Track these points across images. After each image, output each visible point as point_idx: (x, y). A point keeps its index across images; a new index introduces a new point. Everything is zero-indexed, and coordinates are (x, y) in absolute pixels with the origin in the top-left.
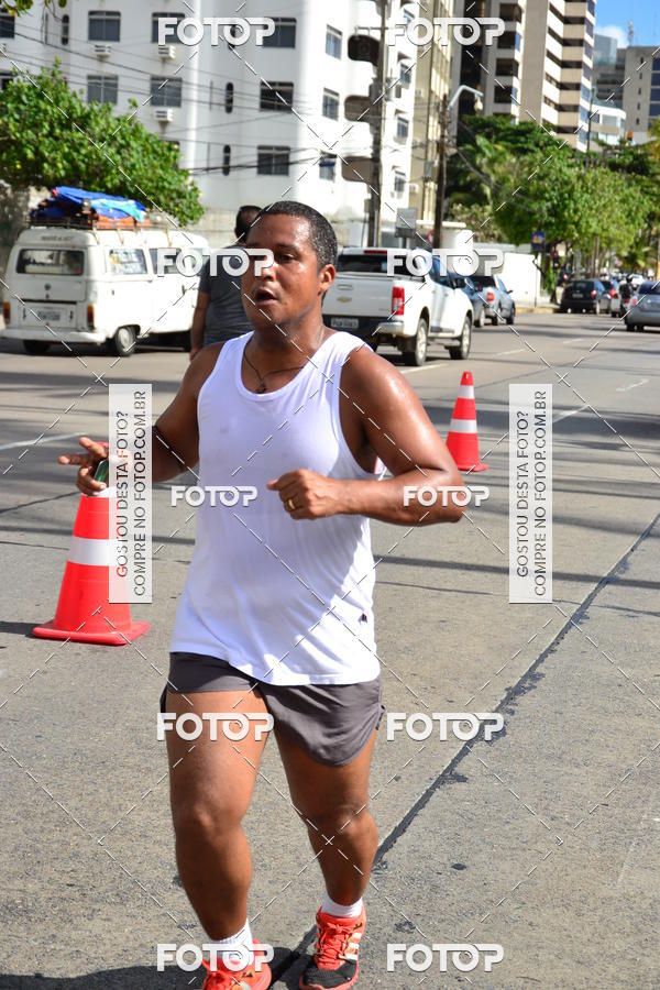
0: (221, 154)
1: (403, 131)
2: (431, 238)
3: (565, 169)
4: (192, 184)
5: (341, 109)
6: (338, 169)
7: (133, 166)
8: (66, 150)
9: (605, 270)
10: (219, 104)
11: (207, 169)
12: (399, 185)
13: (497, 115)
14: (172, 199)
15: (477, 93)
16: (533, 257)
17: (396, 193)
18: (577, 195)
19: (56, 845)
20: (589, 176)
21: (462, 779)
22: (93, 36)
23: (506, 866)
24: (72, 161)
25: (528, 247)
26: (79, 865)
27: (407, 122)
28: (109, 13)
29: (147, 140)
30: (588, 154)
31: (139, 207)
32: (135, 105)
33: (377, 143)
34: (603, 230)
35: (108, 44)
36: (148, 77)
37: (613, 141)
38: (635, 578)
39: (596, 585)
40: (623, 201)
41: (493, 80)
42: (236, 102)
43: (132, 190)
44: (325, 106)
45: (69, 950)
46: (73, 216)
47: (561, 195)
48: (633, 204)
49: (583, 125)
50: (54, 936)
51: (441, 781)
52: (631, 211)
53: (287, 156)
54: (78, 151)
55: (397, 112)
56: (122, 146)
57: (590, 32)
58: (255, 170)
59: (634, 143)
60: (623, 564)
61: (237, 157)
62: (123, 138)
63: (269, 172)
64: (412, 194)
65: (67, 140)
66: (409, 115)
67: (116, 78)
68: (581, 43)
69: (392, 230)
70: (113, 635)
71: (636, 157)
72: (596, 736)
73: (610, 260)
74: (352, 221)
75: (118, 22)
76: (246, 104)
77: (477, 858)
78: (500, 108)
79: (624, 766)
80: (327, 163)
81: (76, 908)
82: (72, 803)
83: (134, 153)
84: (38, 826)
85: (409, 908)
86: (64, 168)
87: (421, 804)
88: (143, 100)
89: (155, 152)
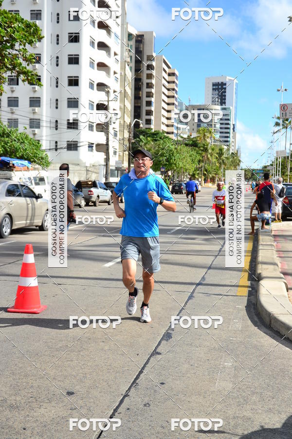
0: (54, 144)
1: (116, 135)
2: (127, 171)
3: (170, 146)
4: (46, 155)
5: (95, 128)
6: (94, 148)
7: (26, 149)
8: (3, 144)
9: (185, 179)
10: (53, 127)
11: (50, 149)
12: (115, 153)
13: (147, 128)
14: (39, 160)
15: (140, 122)
16: (161, 176)
17: (114, 156)
18: (175, 154)
19: (24, 384)
20: (179, 148)
21: (159, 354)
22: (9, 105)
23: (178, 382)
24: (5, 148)
25: (159, 172)
26: (33, 390)
27: (117, 132)
28: (15, 98)
29: (30, 140)
30: (177, 141)
31: (29, 163)
32: (26, 128)
33: (108, 139)
34: (184, 166)
35: (14, 108)
36: (28, 119)
37: (185, 136)
38: (208, 283)
39: (195, 286)
40: (190, 156)
41: (144, 117)
42: (59, 126)
43: (26, 157)
44: (89, 127)
45: (34, 420)
46: (7, 167)
47: (170, 155)
48: (194, 157)
49: (175, 131)
50: (28, 415)
51: (152, 355)
52: (193, 159)
53: (77, 144)
54: (7, 144)
55: (114, 128)
56: (22, 142)
57: (176, 100)
58: (66, 149)
59: (192, 137)
60: (203, 278)
61: (60, 145)
62: (22, 140)
63: (71, 150)
64: (119, 156)
65: (3, 141)
66: (117, 129)
67: (18, 119)
68: (173, 104)
69: (114, 168)
70: (35, 310)
71: (193, 141)
72: (202, 337)
73: (186, 176)
74: (100, 165)
75: (18, 100)
76: (62, 127)
77: (168, 380)
78: (147, 126)
79: (212, 346)
80: (91, 146)
81: (34, 405)
82: (29, 369)
83: (26, 145)
84: (18, 377)
85: (148, 398)
86: (2, 151)
87: (147, 363)
88: (28, 127)
89: (33, 144)
